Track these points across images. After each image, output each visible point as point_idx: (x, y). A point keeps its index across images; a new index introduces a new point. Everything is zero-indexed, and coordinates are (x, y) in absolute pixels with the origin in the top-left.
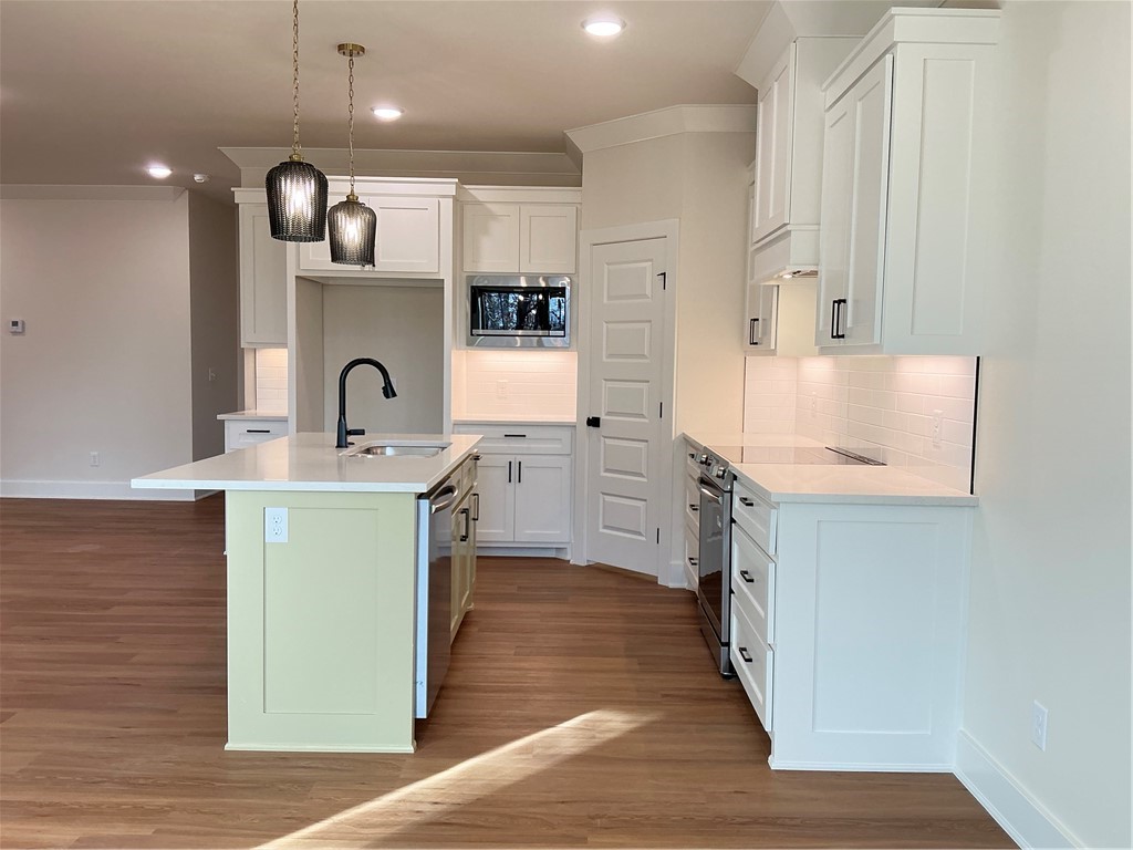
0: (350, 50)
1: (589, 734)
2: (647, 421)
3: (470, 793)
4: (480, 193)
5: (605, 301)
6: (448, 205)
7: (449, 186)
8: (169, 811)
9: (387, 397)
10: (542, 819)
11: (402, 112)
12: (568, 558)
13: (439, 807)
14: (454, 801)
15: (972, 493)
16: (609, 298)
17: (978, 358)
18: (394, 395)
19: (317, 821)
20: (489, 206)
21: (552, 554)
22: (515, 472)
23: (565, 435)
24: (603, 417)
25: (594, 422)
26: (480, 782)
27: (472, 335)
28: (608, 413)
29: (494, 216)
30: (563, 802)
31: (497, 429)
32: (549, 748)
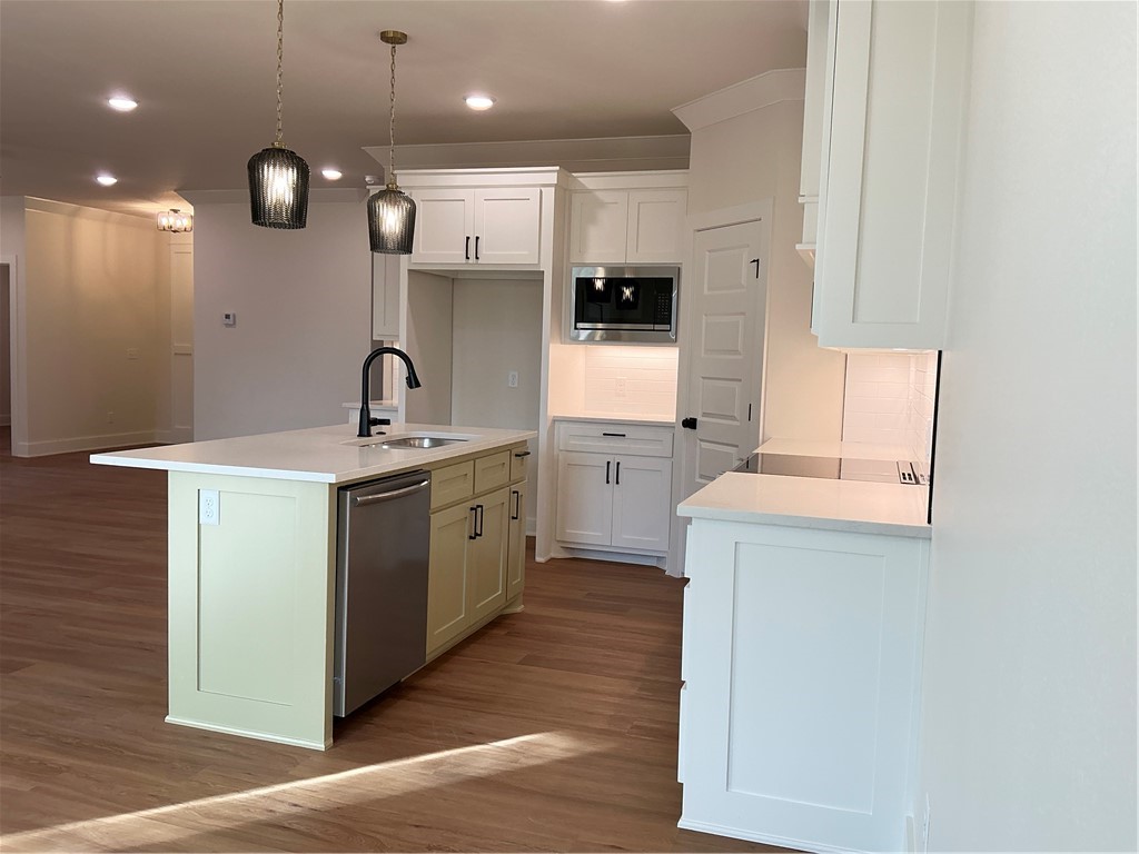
0: (394, 39)
1: (513, 756)
2: (738, 424)
3: (338, 799)
4: (588, 180)
5: (706, 292)
6: (550, 194)
7: (549, 175)
8: (61, 772)
9: (411, 387)
10: (379, 840)
11: (494, 101)
12: (665, 568)
13: (295, 810)
14: (314, 806)
15: (929, 522)
16: (709, 289)
17: (940, 352)
18: (418, 385)
19: (173, 804)
20: (597, 193)
21: (653, 563)
22: (613, 474)
23: (666, 436)
24: (699, 419)
25: (690, 424)
26: (358, 791)
27: (576, 328)
28: (705, 415)
29: (602, 204)
30: (417, 826)
31: (594, 426)
32: (460, 765)
